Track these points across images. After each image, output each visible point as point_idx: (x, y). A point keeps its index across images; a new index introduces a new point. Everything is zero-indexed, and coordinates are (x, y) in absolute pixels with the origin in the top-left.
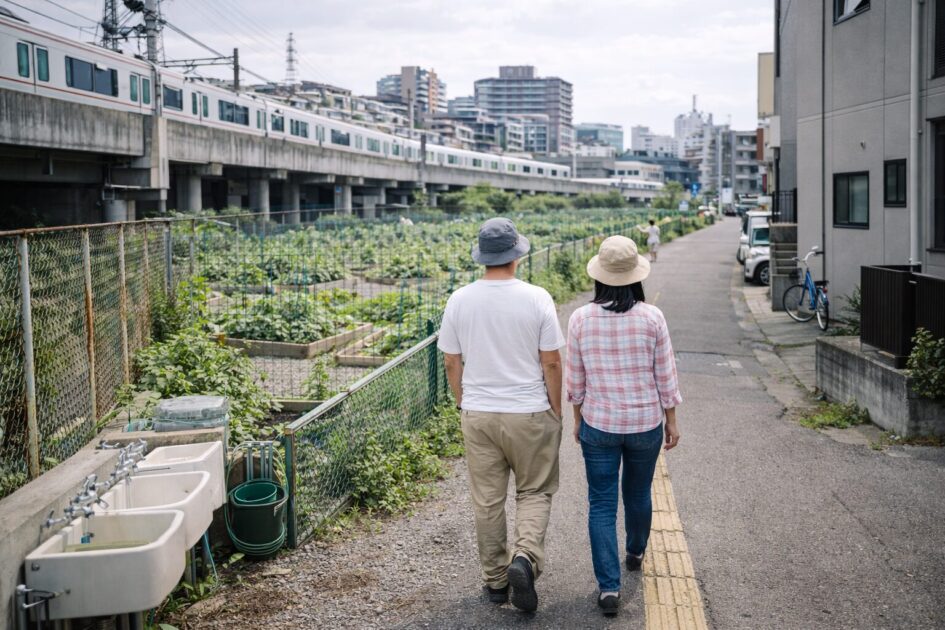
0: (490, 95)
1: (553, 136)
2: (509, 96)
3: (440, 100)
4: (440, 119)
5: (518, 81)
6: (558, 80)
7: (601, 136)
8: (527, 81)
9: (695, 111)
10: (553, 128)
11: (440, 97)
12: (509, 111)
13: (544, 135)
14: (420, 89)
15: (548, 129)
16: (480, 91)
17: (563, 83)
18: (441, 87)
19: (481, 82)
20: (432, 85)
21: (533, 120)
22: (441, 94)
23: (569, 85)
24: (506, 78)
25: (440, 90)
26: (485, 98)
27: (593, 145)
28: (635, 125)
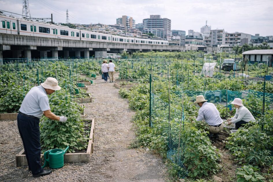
0: (147, 23)
1: (165, 34)
2: (153, 23)
3: (133, 25)
4: (133, 30)
5: (155, 19)
6: (167, 19)
7: (179, 33)
8: (158, 19)
9: (206, 25)
10: (165, 32)
11: (133, 24)
12: (153, 28)
13: (163, 34)
14: (128, 21)
15: (164, 32)
16: (145, 22)
17: (168, 20)
18: (134, 21)
19: (145, 20)
20: (131, 20)
21: (160, 30)
22: (134, 23)
23: (170, 20)
24: (152, 18)
25: (133, 22)
26: (146, 24)
27: (177, 36)
28: (189, 30)
